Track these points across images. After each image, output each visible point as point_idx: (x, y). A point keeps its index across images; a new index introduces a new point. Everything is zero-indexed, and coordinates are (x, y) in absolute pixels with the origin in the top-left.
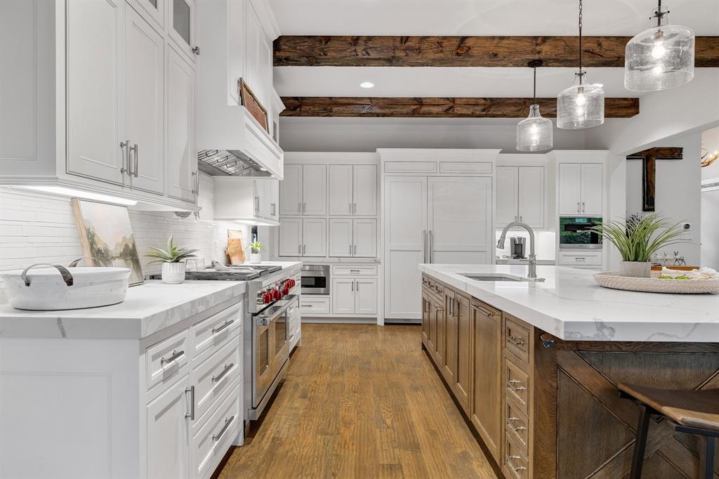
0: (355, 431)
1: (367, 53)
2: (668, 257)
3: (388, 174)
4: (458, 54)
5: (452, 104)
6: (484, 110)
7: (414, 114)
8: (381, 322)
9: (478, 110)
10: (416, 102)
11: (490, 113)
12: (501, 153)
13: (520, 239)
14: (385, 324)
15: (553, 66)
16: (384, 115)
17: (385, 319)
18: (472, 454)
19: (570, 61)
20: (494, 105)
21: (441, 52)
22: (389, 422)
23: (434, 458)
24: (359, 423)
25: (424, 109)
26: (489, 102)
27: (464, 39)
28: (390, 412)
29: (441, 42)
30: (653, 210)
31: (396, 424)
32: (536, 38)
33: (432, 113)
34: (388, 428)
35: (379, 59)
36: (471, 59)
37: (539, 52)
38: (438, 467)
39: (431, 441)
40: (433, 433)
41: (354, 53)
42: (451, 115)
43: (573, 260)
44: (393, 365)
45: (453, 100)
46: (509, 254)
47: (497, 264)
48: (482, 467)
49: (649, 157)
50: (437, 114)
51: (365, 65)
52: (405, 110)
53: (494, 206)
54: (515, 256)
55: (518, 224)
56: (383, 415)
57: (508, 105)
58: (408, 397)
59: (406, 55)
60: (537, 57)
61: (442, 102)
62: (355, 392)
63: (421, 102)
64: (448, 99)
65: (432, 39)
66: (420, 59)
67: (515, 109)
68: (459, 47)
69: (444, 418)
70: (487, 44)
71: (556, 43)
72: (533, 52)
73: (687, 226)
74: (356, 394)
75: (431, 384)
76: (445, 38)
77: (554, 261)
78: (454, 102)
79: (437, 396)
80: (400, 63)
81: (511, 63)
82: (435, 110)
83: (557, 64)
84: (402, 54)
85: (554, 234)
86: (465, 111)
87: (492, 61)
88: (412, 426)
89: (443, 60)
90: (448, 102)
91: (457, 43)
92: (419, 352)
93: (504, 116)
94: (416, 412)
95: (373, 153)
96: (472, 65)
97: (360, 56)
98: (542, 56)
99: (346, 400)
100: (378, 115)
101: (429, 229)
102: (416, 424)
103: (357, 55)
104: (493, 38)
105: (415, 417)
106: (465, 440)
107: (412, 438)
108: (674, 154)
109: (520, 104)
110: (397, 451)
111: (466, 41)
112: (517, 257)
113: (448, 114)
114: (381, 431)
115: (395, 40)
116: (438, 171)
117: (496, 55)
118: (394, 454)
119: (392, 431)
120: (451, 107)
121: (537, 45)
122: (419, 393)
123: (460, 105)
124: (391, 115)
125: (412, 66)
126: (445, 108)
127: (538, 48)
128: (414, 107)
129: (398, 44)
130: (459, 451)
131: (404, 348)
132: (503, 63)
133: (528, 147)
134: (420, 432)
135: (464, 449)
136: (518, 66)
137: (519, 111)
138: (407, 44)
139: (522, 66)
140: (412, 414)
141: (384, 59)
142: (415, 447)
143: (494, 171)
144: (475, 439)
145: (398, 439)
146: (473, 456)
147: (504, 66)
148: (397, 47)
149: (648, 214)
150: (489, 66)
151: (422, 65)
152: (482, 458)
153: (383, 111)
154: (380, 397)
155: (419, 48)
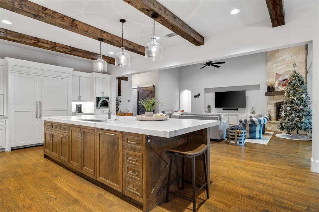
0: (38, 209)
1: (21, 7)
2: (125, 110)
3: (12, 72)
4: (71, 25)
5: (55, 45)
6: (70, 51)
7: (34, 45)
8: (8, 149)
9: (67, 51)
10: (35, 39)
11: (72, 53)
12: (74, 70)
13: (80, 105)
14: (11, 150)
15: (105, 42)
16: (14, 41)
17: (11, 148)
18: (102, 193)
19: (111, 42)
20: (74, 50)
21: (64, 22)
22: (53, 196)
23: (89, 202)
24: (37, 204)
25: (40, 44)
26: (72, 49)
27: (74, 20)
28: (51, 192)
29: (63, 17)
30: (121, 96)
31: (58, 196)
32: (102, 30)
33: (44, 47)
34: (56, 199)
35: (29, 13)
36: (77, 30)
37: (103, 36)
38: (93, 205)
39: (82, 196)
40: (80, 192)
41: (12, 3)
42: (54, 50)
43: (100, 112)
44: (33, 169)
45: (56, 43)
46: (76, 111)
47: (72, 115)
48: (109, 196)
49: (120, 79)
50: (47, 48)
51: (17, 12)
52: (29, 42)
53: (71, 92)
54: (78, 112)
55: (80, 99)
56: (47, 194)
57: (80, 52)
58: (54, 181)
59: (46, 17)
60: (102, 38)
61: (50, 43)
62: (20, 190)
63: (39, 40)
64: (53, 42)
65: (59, 14)
66: (53, 21)
67: (82, 54)
68: (72, 23)
69: (80, 184)
70: (84, 26)
71: (108, 35)
72: (100, 35)
73: (129, 101)
74: (22, 191)
75: (61, 172)
76: (66, 16)
77: (94, 113)
78: (56, 45)
79: (68, 176)
80: (40, 19)
81: (92, 36)
82: (46, 45)
83: (107, 42)
84: (43, 15)
85: (94, 103)
86: (61, 50)
87: (85, 33)
88: (67, 193)
89: (64, 25)
90: (53, 44)
91: (71, 21)
92: (43, 160)
93: (78, 56)
94: (64, 187)
95: (3, 59)
96: (76, 32)
97: (16, 6)
98: (103, 38)
99: (17, 196)
100: (10, 40)
101: (39, 101)
102: (69, 192)
103: (14, 5)
104: (86, 24)
105: (66, 189)
106: (95, 189)
107: (72, 199)
108: (125, 79)
109: (84, 53)
110: (69, 207)
111: (75, 21)
112: (79, 112)
113: (52, 49)
114: (53, 202)
115: (39, 6)
116: (44, 74)
117: (87, 32)
118: (69, 209)
119: (59, 200)
120: (54, 47)
121: (102, 33)
122: (59, 177)
123: (59, 47)
124: (20, 42)
125: (46, 23)
126: (51, 46)
127: (102, 34)
128: (35, 42)
129: (41, 9)
130: (97, 194)
131: (33, 160)
132: (89, 36)
133: (97, 70)
134: (74, 194)
135: (98, 193)
136: (94, 38)
137: (84, 55)
138: (46, 11)
139: (96, 39)
140: (63, 188)
141: (32, 14)
142: (76, 202)
143: (71, 78)
144: (99, 187)
145: (66, 202)
146: (103, 194)
147: (89, 37)
148: (40, 10)
149: (120, 97)
150: (83, 35)
151: (53, 24)
152: (107, 193)
153: (15, 39)
154: (38, 187)
155: (53, 16)
